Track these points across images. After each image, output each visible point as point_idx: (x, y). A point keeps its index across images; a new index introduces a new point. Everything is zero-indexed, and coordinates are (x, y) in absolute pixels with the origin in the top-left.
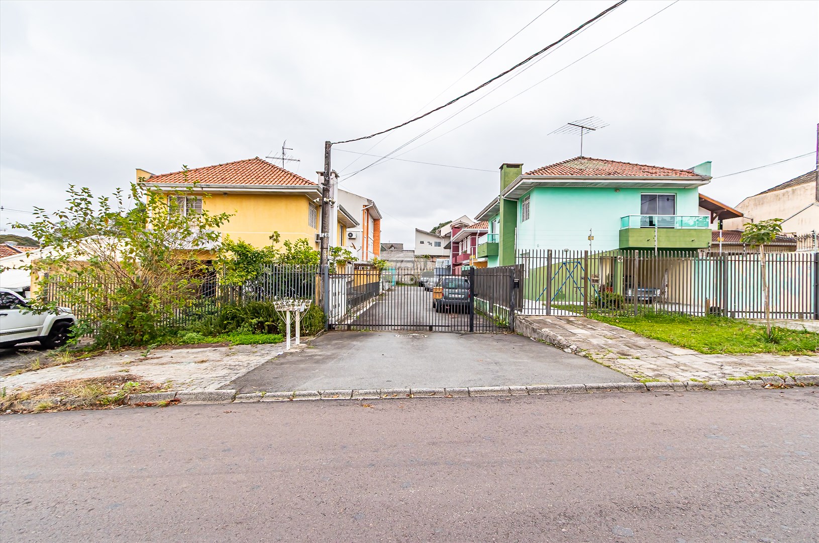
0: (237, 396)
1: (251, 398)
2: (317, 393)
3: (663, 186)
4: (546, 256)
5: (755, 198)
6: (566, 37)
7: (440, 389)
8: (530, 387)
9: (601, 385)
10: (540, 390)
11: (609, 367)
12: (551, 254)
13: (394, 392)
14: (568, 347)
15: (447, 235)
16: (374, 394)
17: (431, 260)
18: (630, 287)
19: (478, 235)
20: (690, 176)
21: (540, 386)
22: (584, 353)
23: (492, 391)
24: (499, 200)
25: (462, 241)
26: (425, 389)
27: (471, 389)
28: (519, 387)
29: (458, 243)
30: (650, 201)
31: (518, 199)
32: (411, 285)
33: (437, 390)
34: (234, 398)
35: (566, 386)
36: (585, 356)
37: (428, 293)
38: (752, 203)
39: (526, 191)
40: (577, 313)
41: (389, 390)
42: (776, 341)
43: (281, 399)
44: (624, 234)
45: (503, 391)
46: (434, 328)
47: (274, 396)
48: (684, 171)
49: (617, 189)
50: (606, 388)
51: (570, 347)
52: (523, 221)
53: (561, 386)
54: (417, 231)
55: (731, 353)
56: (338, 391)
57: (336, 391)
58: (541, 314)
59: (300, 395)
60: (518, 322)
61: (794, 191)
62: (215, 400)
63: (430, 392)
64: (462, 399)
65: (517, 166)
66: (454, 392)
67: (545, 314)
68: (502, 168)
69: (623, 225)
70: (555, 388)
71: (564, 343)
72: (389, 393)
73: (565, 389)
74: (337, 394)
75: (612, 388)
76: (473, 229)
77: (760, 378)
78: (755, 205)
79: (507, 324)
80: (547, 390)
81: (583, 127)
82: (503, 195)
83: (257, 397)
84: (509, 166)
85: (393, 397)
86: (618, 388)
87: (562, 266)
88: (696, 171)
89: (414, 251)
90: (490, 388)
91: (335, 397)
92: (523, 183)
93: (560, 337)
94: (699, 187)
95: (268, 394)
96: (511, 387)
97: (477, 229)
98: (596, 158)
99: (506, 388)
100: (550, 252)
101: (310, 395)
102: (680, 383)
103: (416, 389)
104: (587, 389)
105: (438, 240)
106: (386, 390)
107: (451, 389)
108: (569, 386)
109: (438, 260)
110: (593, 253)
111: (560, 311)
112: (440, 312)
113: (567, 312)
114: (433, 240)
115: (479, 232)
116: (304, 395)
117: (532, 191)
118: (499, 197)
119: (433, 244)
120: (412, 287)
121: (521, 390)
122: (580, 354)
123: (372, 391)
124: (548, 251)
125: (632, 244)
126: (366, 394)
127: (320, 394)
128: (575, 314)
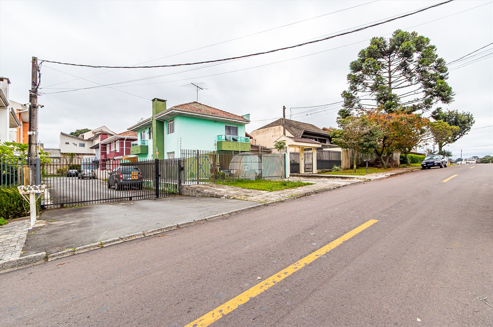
0: (49, 256)
1: (64, 254)
2: (119, 239)
3: (233, 122)
4: (196, 153)
5: (256, 131)
6: (243, 57)
7: (192, 221)
8: (230, 212)
9: (253, 206)
10: (234, 212)
11: (247, 200)
12: (199, 152)
13: (169, 227)
14: (223, 196)
15: (91, 139)
16: (158, 230)
17: (77, 157)
18: (221, 170)
19: (125, 140)
20: (241, 119)
21: (233, 211)
22: (232, 197)
23: (215, 217)
24: (151, 119)
25: (110, 144)
26: (184, 222)
27: (207, 218)
28: (226, 213)
29: (106, 145)
30: (228, 129)
31: (164, 120)
32: (58, 176)
33: (191, 221)
34: (46, 258)
35: (242, 209)
36: (233, 199)
37: (83, 180)
38: (255, 133)
39: (172, 116)
40: (209, 182)
41: (166, 227)
42: (285, 185)
43: (92, 249)
44: (219, 144)
45: (220, 216)
46: (133, 198)
47: (85, 248)
48: (240, 117)
49: (216, 121)
50: (255, 207)
51: (224, 196)
52: (168, 133)
53: (241, 209)
54: (62, 134)
55: (278, 190)
56: (134, 234)
57: (133, 234)
58: (195, 184)
59: (107, 243)
60: (184, 189)
61: (268, 129)
62: (26, 264)
63: (188, 223)
64: (203, 223)
65: (163, 101)
66: (199, 221)
67: (196, 184)
68: (154, 100)
69: (218, 139)
70: (239, 211)
71: (220, 195)
72: (166, 228)
73: (242, 210)
74: (134, 236)
75: (257, 207)
76: (122, 136)
77: (293, 196)
78: (256, 134)
79: (174, 192)
80: (236, 212)
81: (198, 87)
82: (156, 117)
83: (69, 252)
84: (159, 100)
85: (170, 230)
86: (258, 206)
87: (195, 159)
88: (245, 117)
89: (60, 150)
90: (215, 216)
91: (134, 238)
92: (172, 112)
93: (216, 193)
94: (245, 125)
95: (77, 248)
96: (223, 214)
97: (124, 136)
98: (203, 104)
99: (220, 214)
100: (198, 151)
101: (114, 241)
102: (275, 201)
103: (180, 223)
104: (249, 209)
105: (82, 142)
106: (164, 227)
107: (198, 220)
108: (243, 209)
109: (85, 157)
110: (210, 152)
111: (202, 182)
112: (121, 190)
113: (203, 182)
114: (78, 142)
115: (126, 138)
116: (109, 242)
117: (176, 117)
118: (152, 118)
119: (78, 145)
120: (59, 178)
121: (227, 214)
122: (230, 198)
123: (156, 229)
124: (197, 151)
125: (224, 149)
126: (152, 232)
127: (122, 239)
128: (210, 183)
